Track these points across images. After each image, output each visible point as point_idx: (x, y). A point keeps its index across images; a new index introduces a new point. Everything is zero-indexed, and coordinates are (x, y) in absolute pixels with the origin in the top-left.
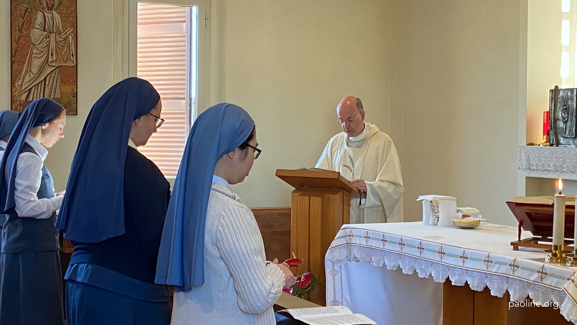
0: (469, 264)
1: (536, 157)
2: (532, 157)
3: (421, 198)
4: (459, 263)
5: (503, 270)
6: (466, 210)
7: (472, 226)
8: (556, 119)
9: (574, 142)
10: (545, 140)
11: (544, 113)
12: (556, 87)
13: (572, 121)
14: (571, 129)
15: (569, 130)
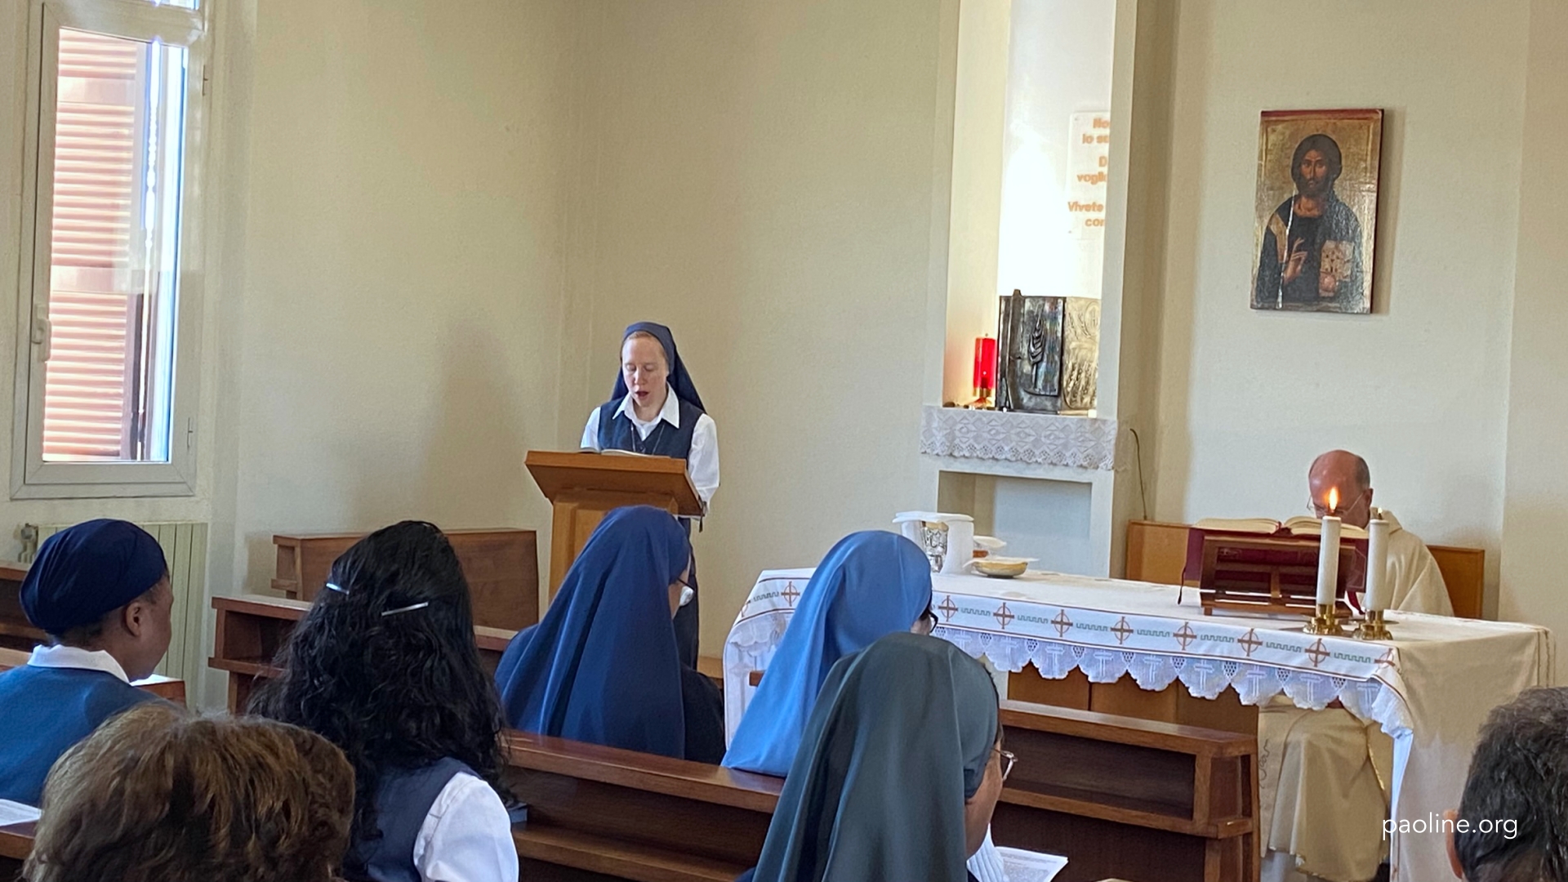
1: (970, 431)
3: (900, 517)
5: (1220, 651)
6: (984, 541)
7: (1014, 574)
8: (1015, 357)
9: (1054, 405)
10: (978, 397)
11: (978, 340)
12: (1017, 292)
13: (1051, 362)
14: (1049, 378)
15: (1046, 381)
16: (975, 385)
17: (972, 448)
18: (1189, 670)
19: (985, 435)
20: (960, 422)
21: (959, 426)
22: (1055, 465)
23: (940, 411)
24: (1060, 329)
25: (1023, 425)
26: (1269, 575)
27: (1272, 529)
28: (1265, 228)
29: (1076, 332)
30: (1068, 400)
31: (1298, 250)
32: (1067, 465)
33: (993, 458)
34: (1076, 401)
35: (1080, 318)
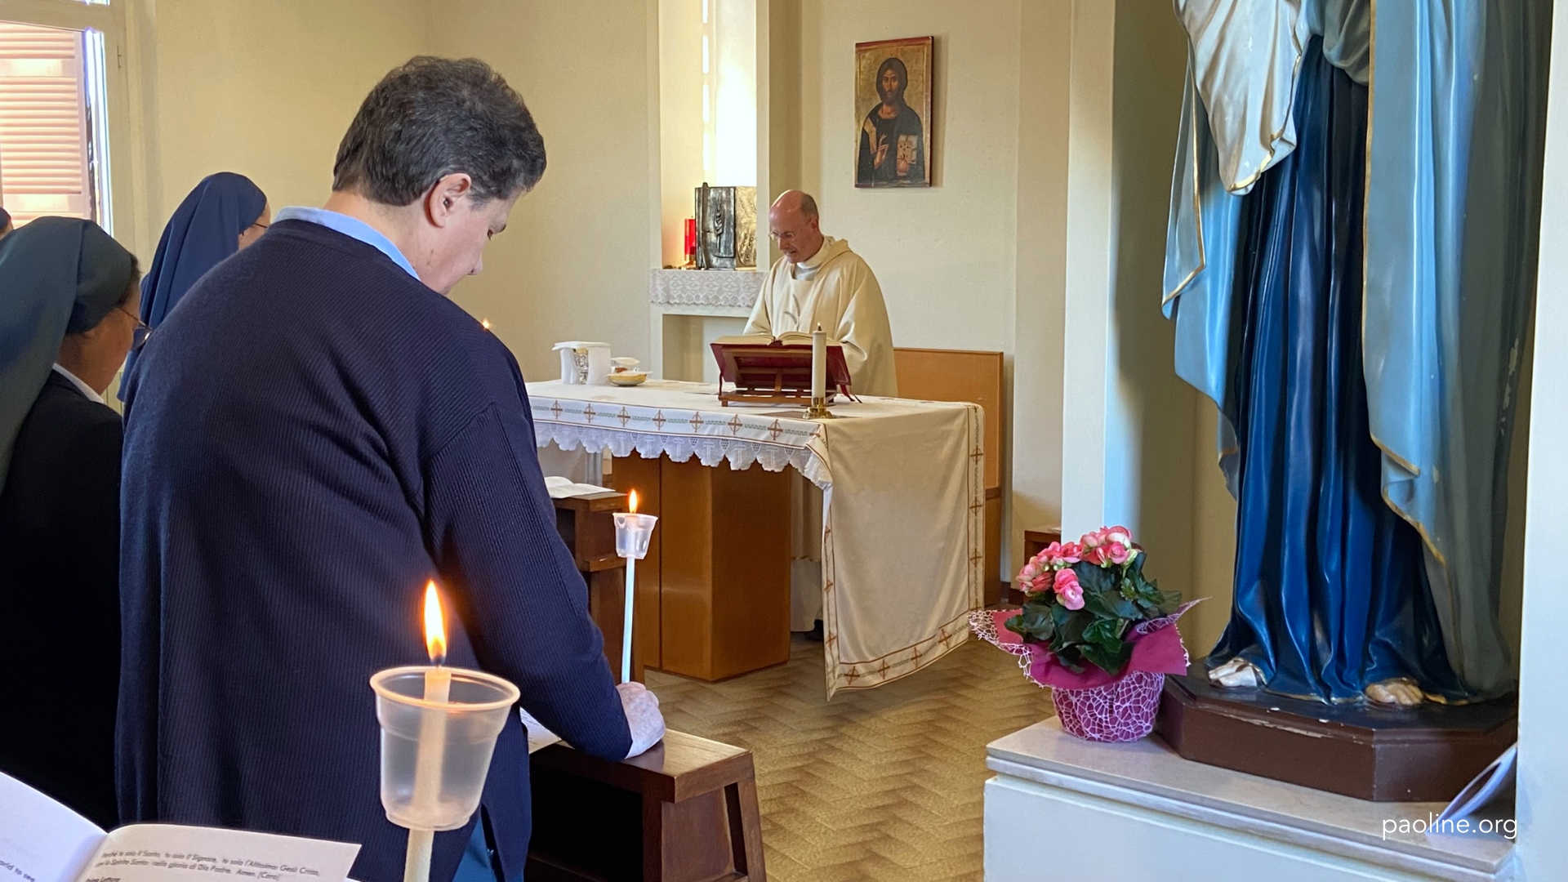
0: (667, 428)
1: (678, 285)
2: (672, 285)
3: (558, 346)
4: (653, 427)
5: (719, 432)
6: (622, 361)
7: (634, 383)
8: (706, 231)
9: (732, 264)
10: (688, 261)
11: (686, 221)
12: (705, 184)
13: (728, 233)
14: (728, 245)
15: (726, 247)
16: (686, 253)
17: (680, 296)
18: (700, 446)
19: (688, 287)
20: (672, 279)
21: (672, 282)
22: (732, 306)
23: (659, 272)
24: (732, 209)
25: (711, 279)
26: (775, 375)
27: (768, 342)
28: (861, 129)
29: (746, 212)
30: (742, 260)
31: (883, 144)
32: (740, 306)
33: (694, 303)
34: (749, 261)
35: (749, 201)
